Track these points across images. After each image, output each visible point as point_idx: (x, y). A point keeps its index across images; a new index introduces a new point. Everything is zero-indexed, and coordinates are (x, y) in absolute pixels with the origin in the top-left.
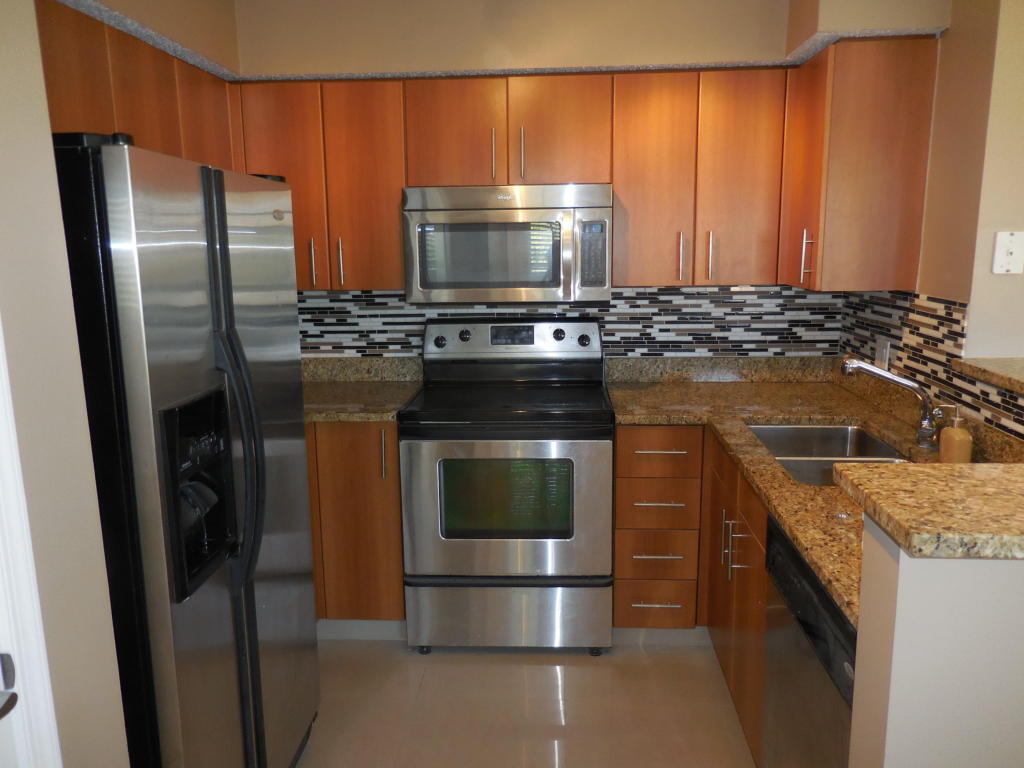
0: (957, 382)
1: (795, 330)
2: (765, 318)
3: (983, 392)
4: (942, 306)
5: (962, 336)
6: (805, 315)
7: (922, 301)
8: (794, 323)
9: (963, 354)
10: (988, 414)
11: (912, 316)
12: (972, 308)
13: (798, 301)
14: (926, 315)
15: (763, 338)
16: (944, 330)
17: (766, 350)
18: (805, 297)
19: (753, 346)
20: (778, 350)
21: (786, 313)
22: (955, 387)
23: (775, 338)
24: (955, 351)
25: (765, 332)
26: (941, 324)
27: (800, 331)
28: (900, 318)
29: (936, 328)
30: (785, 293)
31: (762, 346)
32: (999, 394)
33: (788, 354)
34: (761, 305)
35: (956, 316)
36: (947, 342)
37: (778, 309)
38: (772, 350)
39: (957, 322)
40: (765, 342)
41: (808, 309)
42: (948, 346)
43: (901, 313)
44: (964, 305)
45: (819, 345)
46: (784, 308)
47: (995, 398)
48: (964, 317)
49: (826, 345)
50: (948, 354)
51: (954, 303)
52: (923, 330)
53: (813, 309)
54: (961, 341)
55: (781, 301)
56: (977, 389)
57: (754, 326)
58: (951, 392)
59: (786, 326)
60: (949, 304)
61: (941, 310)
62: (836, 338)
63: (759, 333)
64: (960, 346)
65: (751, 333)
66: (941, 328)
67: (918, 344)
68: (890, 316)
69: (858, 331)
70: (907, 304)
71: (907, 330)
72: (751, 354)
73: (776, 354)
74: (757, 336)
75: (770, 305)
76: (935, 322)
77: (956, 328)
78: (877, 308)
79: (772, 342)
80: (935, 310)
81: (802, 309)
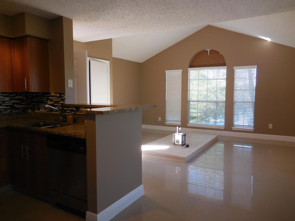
0: (64, 108)
1: (14, 105)
2: (6, 102)
3: (71, 109)
4: (59, 94)
5: (65, 99)
6: (16, 101)
7: (53, 94)
8: (13, 103)
9: (65, 103)
10: (73, 113)
11: (50, 98)
12: (66, 94)
13: (14, 98)
14: (54, 97)
15: (6, 108)
16: (60, 99)
17: (7, 111)
18: (16, 97)
19: (3, 110)
20: (10, 111)
21: (12, 101)
22: (65, 110)
23: (9, 107)
24: (63, 103)
25: (6, 106)
26: (58, 98)
27: (16, 105)
28: (46, 99)
29: (58, 99)
30: (11, 96)
31: (6, 110)
32: (75, 108)
33: (13, 111)
34: (4, 99)
35: (62, 96)
36: (61, 101)
37: (9, 100)
38: (9, 111)
39: (63, 97)
40: (6, 109)
41: (17, 100)
42: (61, 102)
43: (47, 98)
44: (64, 93)
45: (21, 109)
46: (11, 99)
47: (74, 109)
48: (65, 96)
49: (22, 109)
50: (61, 104)
51: (62, 93)
52: (53, 100)
53: (18, 100)
54: (64, 100)
55: (10, 98)
56: (70, 109)
57: (3, 104)
58: (64, 111)
59: (12, 104)
60: (60, 94)
61: (58, 95)
62: (24, 107)
63: (5, 106)
64: (65, 102)
65: (2, 106)
66: (59, 99)
67: (53, 103)
68: (43, 99)
69: (32, 104)
70: (48, 95)
71: (49, 101)
72: (3, 112)
73: (10, 112)
74: (4, 107)
75: (7, 99)
76: (57, 98)
77: (63, 98)
78: (38, 97)
79: (8, 108)
80: (57, 95)
81: (16, 100)
